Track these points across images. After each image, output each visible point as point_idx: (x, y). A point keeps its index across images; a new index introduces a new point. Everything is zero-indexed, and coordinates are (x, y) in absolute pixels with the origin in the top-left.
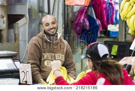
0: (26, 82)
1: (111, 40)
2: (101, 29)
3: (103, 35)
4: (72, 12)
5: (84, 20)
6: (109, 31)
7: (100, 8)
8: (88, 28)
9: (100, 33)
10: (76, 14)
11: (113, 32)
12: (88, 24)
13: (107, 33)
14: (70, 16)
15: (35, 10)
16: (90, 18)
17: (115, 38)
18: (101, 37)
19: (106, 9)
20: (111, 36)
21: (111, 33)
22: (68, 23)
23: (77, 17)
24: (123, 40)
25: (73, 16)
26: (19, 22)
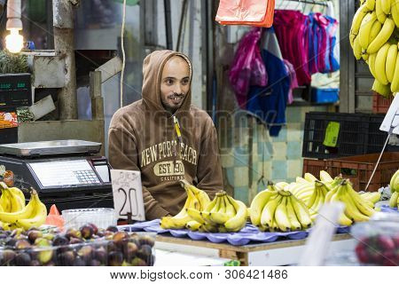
0: (129, 214)
1: (320, 109)
2: (295, 84)
3: (300, 100)
4: (225, 43)
5: (253, 62)
6: (315, 90)
7: (291, 33)
8: (264, 83)
9: (294, 95)
10: (235, 48)
11: (323, 91)
12: (263, 72)
13: (310, 94)
14: (221, 53)
15: (134, 40)
16: (269, 59)
17: (328, 105)
18: (295, 104)
19: (306, 34)
20: (319, 102)
21: (319, 93)
22: (215, 72)
23: (238, 54)
24: (352, 110)
25: (226, 53)
26: (102, 68)
